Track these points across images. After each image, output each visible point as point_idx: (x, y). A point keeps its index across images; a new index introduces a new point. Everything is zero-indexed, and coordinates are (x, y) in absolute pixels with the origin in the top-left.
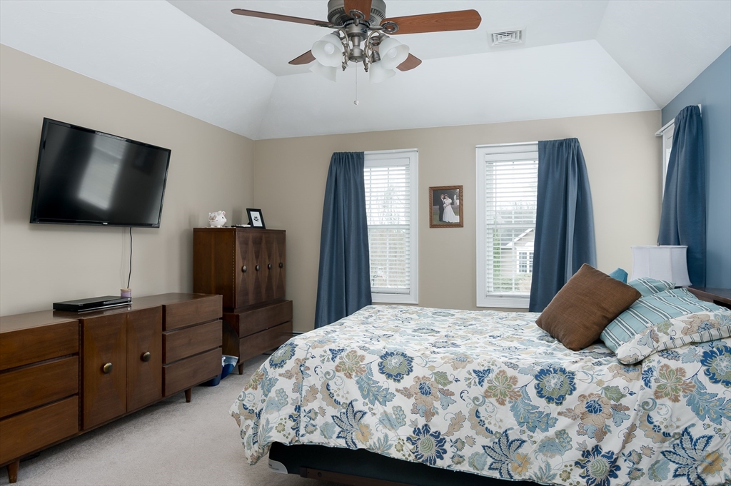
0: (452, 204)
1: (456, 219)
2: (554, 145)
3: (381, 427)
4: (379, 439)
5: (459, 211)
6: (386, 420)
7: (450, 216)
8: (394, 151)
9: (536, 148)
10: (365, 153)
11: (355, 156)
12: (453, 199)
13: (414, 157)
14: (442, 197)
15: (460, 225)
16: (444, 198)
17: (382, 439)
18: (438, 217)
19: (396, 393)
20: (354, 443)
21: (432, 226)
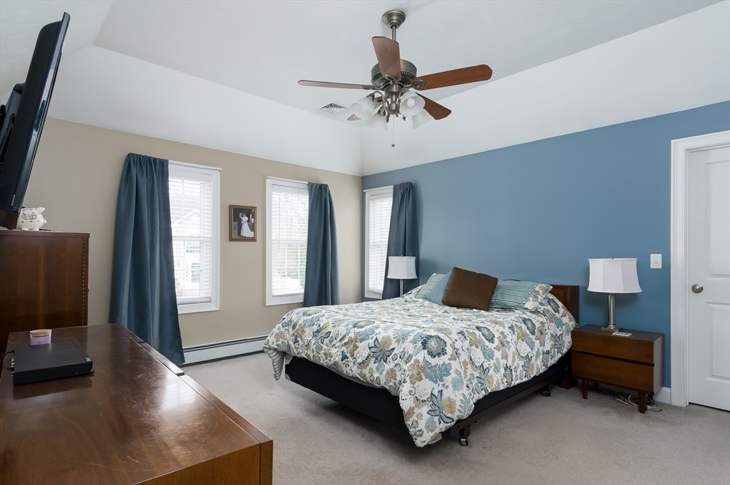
0: (248, 221)
1: (251, 234)
2: (316, 187)
3: (457, 392)
4: (461, 400)
5: (253, 228)
6: (456, 385)
7: (246, 232)
8: (201, 166)
9: (306, 187)
10: (170, 161)
11: (158, 162)
12: (249, 218)
13: (216, 176)
14: (241, 214)
15: (253, 239)
16: (242, 216)
17: (463, 399)
18: (237, 232)
19: (450, 362)
20: (447, 417)
21: (231, 239)
